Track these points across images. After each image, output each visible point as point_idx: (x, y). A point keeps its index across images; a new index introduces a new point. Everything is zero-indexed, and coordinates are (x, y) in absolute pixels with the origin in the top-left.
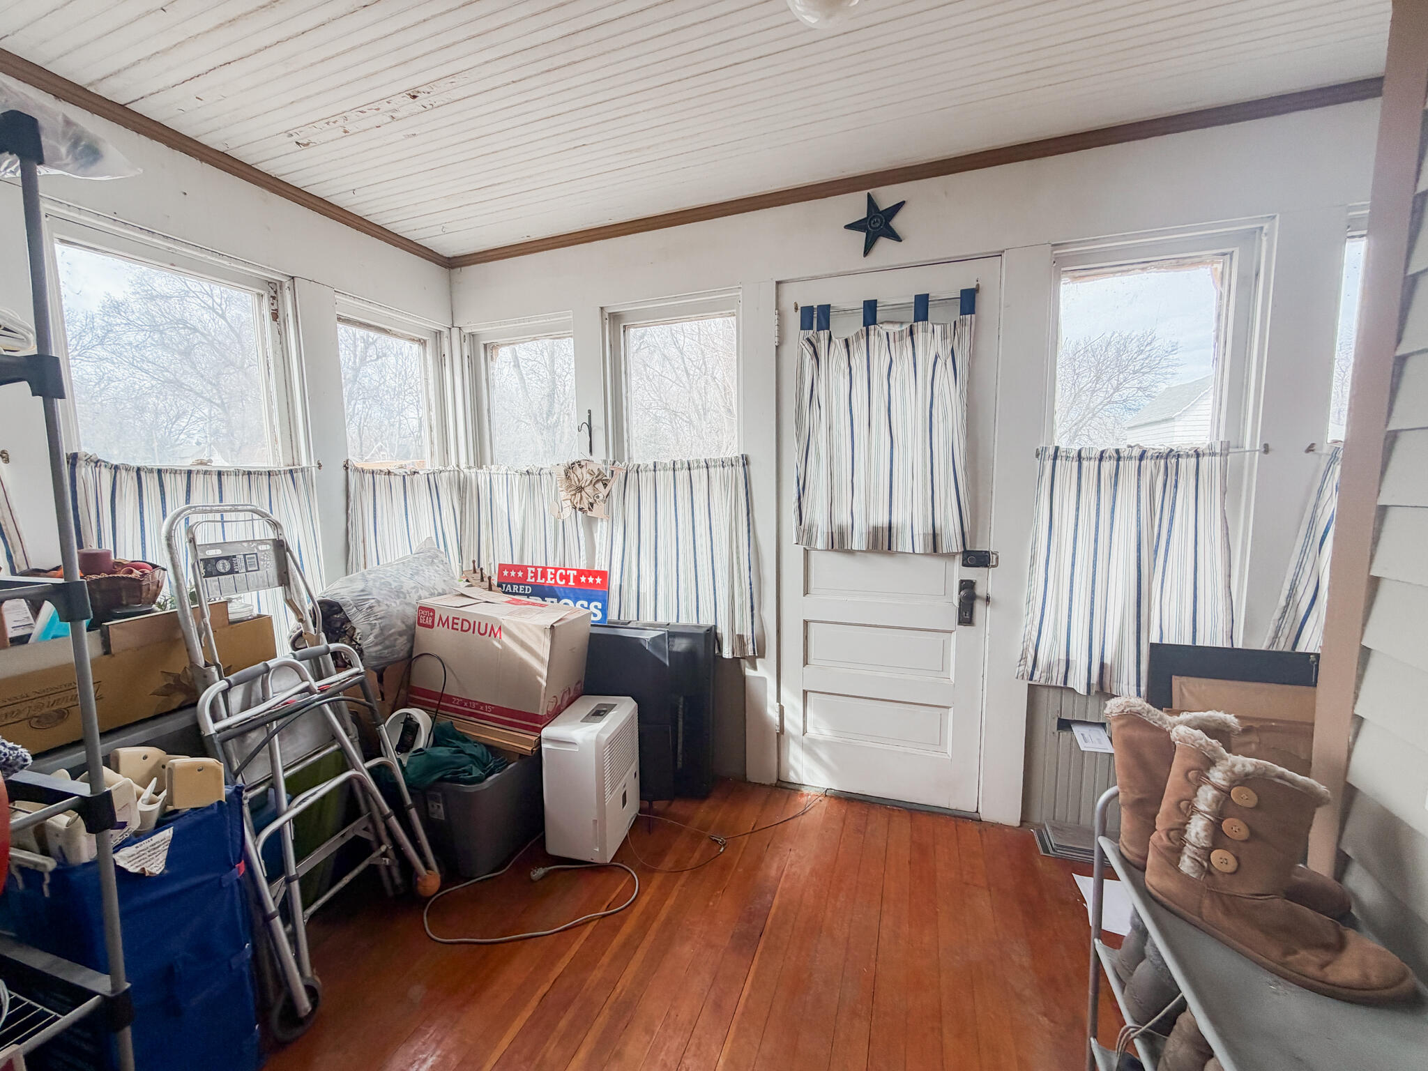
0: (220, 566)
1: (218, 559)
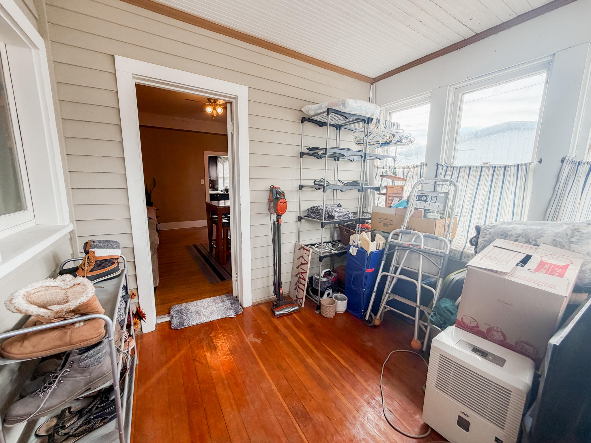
0: (422, 199)
1: (423, 196)
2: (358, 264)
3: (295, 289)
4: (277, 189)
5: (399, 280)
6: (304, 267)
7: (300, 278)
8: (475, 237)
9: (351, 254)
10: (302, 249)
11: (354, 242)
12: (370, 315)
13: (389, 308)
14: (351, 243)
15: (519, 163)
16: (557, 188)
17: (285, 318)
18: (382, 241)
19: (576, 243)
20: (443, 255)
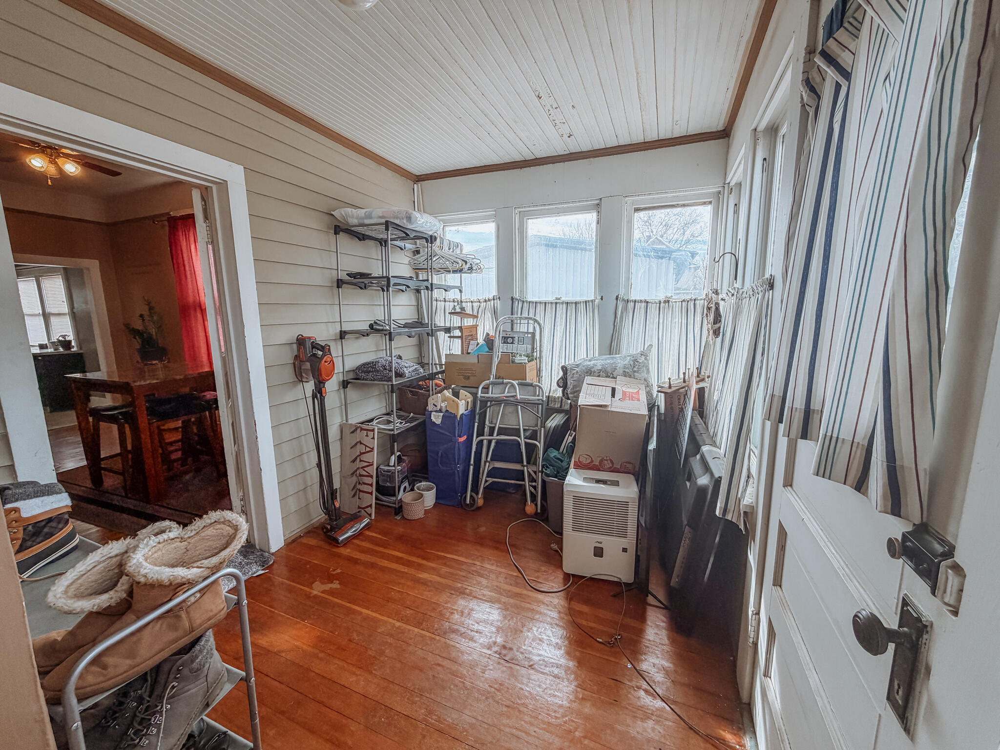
0: (509, 340)
1: (508, 337)
2: (446, 435)
3: (354, 496)
4: (312, 341)
5: (498, 442)
6: (365, 457)
7: (361, 475)
8: (562, 378)
9: (434, 422)
10: (359, 430)
11: (436, 406)
12: (471, 496)
13: (491, 480)
14: (430, 407)
15: (587, 299)
16: (616, 324)
17: (356, 541)
18: (469, 398)
19: (637, 372)
20: (540, 402)
